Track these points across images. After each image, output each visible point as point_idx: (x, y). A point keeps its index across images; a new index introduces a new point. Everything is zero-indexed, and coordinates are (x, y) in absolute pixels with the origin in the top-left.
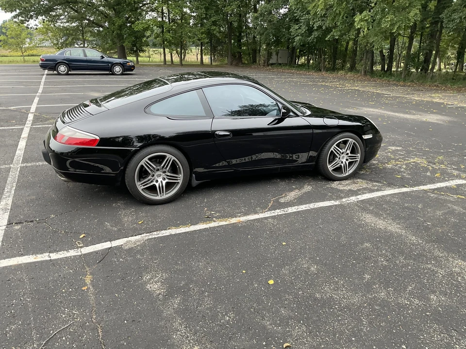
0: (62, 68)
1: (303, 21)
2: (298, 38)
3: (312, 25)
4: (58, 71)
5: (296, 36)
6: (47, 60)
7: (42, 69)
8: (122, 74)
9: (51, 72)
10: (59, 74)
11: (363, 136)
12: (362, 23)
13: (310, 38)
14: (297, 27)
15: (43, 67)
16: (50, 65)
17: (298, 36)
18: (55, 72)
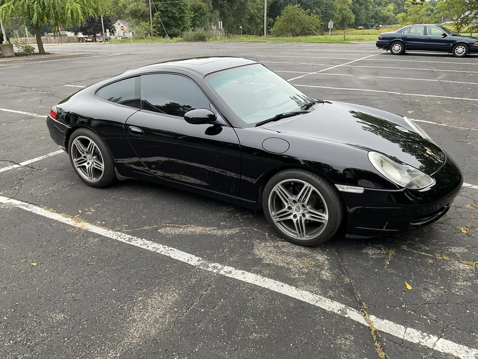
0: (397, 48)
4: (391, 51)
6: (383, 39)
7: (377, 48)
8: (465, 56)
9: (385, 51)
10: (392, 53)
11: (337, 186)
15: (379, 45)
16: (385, 44)
18: (389, 51)
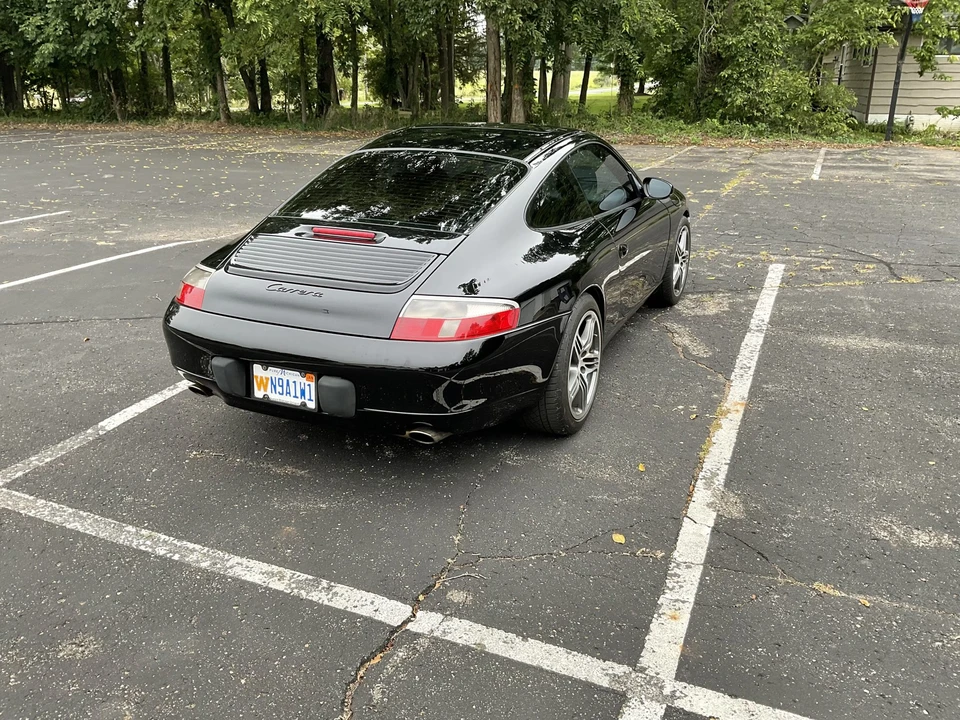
1: (50, 6)
2: (50, 46)
3: (83, 18)
5: (42, 43)
12: (259, 13)
13: (81, 47)
14: (37, 20)
17: (48, 41)
